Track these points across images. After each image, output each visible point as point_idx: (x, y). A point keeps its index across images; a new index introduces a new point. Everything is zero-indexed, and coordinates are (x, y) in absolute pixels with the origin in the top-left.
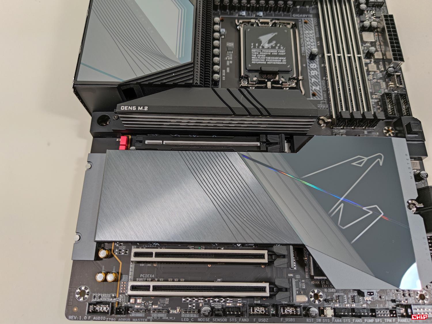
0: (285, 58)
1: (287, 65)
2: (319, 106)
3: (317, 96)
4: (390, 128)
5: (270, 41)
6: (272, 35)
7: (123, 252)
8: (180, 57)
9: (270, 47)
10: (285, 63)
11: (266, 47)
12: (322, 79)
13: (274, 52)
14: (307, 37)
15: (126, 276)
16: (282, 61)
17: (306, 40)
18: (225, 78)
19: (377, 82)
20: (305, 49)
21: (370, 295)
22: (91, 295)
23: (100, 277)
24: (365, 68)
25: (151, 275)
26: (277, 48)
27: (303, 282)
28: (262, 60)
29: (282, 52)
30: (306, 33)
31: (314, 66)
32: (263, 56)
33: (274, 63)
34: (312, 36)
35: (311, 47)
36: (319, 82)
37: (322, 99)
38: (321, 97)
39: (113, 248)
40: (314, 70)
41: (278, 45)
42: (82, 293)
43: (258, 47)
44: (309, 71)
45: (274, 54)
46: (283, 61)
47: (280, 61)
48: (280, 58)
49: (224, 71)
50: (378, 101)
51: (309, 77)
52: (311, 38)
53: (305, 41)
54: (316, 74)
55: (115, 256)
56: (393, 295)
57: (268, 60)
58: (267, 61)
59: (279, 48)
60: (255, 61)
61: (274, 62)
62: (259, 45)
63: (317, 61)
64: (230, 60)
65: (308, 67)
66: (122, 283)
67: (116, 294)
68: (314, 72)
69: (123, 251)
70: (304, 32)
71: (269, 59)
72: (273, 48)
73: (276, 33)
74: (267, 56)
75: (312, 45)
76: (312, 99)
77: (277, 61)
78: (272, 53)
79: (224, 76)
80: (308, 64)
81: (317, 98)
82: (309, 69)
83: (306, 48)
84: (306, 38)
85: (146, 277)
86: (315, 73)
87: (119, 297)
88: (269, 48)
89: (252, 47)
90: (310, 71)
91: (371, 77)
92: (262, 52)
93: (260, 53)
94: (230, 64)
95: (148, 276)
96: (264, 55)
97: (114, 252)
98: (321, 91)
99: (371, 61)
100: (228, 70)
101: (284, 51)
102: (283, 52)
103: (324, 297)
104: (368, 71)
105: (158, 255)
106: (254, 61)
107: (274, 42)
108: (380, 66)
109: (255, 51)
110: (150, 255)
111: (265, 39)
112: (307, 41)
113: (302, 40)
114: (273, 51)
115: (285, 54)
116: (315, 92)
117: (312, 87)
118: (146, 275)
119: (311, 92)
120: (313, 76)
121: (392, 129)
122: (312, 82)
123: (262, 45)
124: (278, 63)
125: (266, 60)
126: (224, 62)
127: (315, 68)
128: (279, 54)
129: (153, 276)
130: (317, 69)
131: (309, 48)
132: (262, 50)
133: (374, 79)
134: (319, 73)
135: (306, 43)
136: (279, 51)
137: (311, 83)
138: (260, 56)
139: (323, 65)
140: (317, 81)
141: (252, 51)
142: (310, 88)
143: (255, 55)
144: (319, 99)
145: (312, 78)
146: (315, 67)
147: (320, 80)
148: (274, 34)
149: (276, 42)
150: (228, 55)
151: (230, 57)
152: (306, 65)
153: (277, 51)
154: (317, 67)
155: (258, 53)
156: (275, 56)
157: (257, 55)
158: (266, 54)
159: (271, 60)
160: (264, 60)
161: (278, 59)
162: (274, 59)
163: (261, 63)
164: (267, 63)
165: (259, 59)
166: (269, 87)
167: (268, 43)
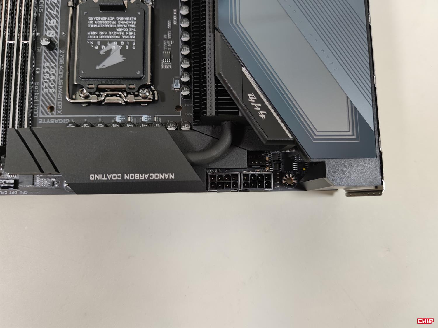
0: (89, 26)
1: (88, 16)
5: (108, 53)
6: (104, 66)
9: (109, 44)
10: (90, 18)
11: (115, 43)
12: (42, 14)
13: (104, 36)
14: (53, 83)
16: (94, 21)
17: (55, 77)
18: (173, 11)
20: (59, 60)
26: (99, 43)
28: (122, 22)
29: (92, 36)
30: (53, 89)
31: (49, 34)
32: (120, 30)
33: (105, 18)
34: (45, 84)
35: (50, 64)
40: (52, 27)
41: (96, 48)
43: (125, 42)
45: (103, 33)
46: (92, 22)
47: (96, 22)
48: (96, 26)
49: (175, 23)
51: (59, 15)
52: (47, 81)
53: (56, 75)
54: (48, 20)
57: (113, 22)
58: (115, 20)
59: (95, 42)
60: (131, 20)
61: (105, 20)
62: (124, 47)
64: (167, 40)
65: (58, 32)
68: (52, 25)
70: (56, 91)
71: (111, 24)
72: (105, 43)
73: (97, 68)
74: (114, 30)
75: (48, 67)
77: (101, 22)
78: (108, 34)
79: (175, 15)
80: (58, 37)
82: (57, 28)
83: (57, 64)
84: (54, 81)
86: (50, 23)
88: (111, 42)
89: (134, 43)
90: (57, 25)
92: (121, 36)
93: (123, 33)
94: (167, 34)
96: (119, 31)
100: (169, 23)
102: (91, 37)
106: (133, 20)
107: (102, 52)
109: (131, 37)
111: (116, 58)
112: (53, 74)
113: (61, 77)
114: (105, 37)
115: (89, 34)
120: (54, 18)
122: (56, 9)
123: (121, 47)
124: (99, 18)
125: (115, 22)
126: (175, 37)
127: (49, 29)
128: (97, 33)
130: (47, 29)
131: (53, 62)
132: (121, 38)
134: (45, 22)
135: (56, 71)
136: (97, 37)
137: (58, 7)
138: (124, 30)
139: (38, 34)
140: (49, 10)
141: (134, 37)
145: (56, 15)
146: (48, 31)
147: (46, 12)
148: (101, 66)
149: (100, 53)
150: (169, 47)
151: (167, 44)
152: (61, 35)
153: (99, 38)
154: (46, 31)
155: (127, 33)
156: (103, 29)
157: (129, 31)
158: (115, 33)
159: (109, 22)
160: (119, 22)
161: (100, 24)
162: (104, 24)
163: (123, 18)
164: (115, 18)
165: (126, 24)
167: (111, 50)
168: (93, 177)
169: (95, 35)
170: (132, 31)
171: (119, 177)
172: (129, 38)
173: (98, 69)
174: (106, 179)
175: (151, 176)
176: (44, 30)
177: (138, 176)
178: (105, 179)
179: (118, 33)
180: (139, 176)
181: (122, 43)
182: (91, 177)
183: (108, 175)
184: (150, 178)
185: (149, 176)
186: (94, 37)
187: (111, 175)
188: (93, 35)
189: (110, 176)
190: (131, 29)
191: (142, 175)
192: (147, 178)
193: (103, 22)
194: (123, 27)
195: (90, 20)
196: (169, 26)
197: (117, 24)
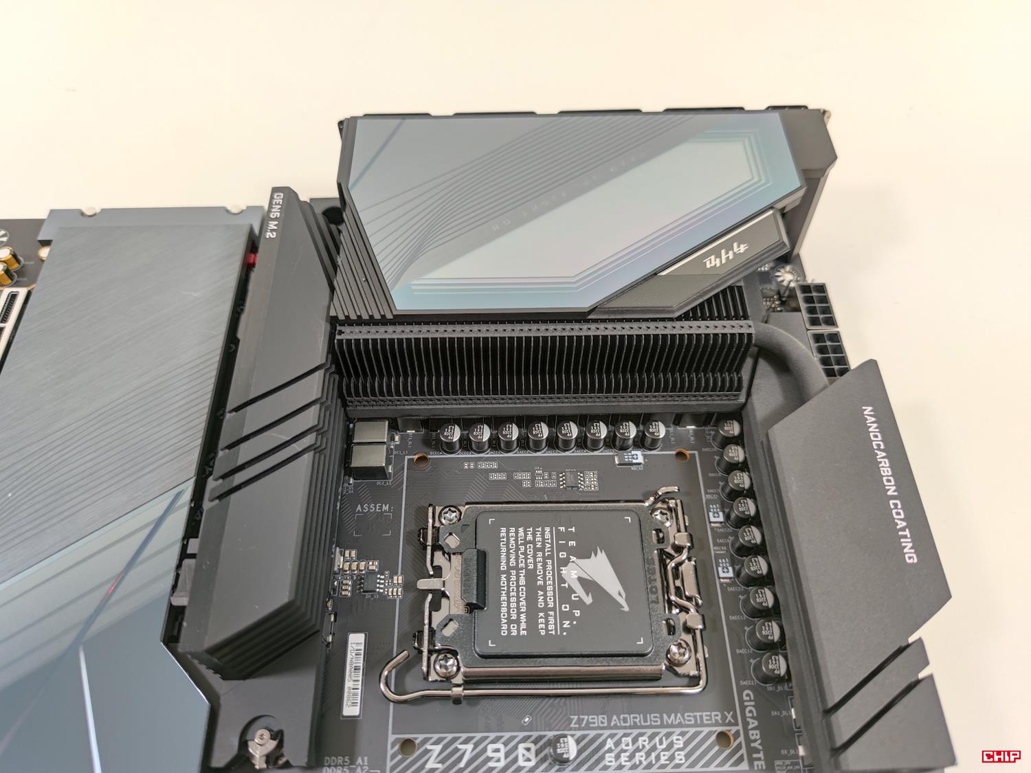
0: (523, 633)
1: (498, 638)
3: (400, 756)
5: (587, 584)
6: (620, 593)
9: (566, 585)
10: (504, 633)
11: (564, 571)
13: (548, 599)
14: (657, 739)
16: (510, 622)
17: (642, 735)
18: (470, 470)
20: (597, 728)
26: (566, 608)
28: (513, 557)
29: (549, 625)
30: (674, 737)
31: (528, 759)
32: (531, 561)
33: (504, 597)
34: (663, 760)
35: (610, 750)
40: (508, 755)
43: (562, 548)
44: (507, 735)
45: (541, 599)
46: (514, 627)
47: (514, 617)
48: (523, 617)
49: (495, 465)
51: (478, 735)
52: (653, 755)
53: (635, 732)
54: (491, 764)
57: (513, 578)
58: (509, 574)
59: (564, 616)
60: (508, 538)
61: (509, 597)
62: (571, 551)
64: (533, 479)
65: (521, 734)
68: (502, 755)
70: (678, 731)
71: (517, 581)
72: (565, 594)
73: (626, 608)
74: (531, 575)
76: (391, 738)
77: (513, 605)
78: (544, 588)
79: (476, 465)
80: (535, 734)
81: (393, 757)
82: (512, 738)
83: (606, 733)
84: (651, 738)
86: (499, 760)
88: (562, 580)
89: (562, 529)
90: (503, 740)
92: (544, 558)
93: (540, 554)
94: (520, 482)
96: (535, 564)
101: (553, 632)
102: (551, 627)
106: (508, 532)
107: (588, 600)
109: (548, 535)
111: (599, 568)
112: (635, 741)
113: (639, 719)
114: (550, 594)
115: (543, 633)
116: (418, 753)
117: (438, 742)
119: (418, 737)
120: (485, 750)
122: (460, 746)
123: (573, 558)
124: (504, 610)
125: (513, 572)
127: (515, 760)
128: (541, 614)
130: (515, 766)
131: (604, 743)
132: (551, 557)
135: (625, 735)
136: (551, 613)
137: (455, 740)
138: (530, 552)
140: (462, 764)
141: (547, 529)
142: (436, 736)
144: (390, 764)
145: (476, 746)
146: (521, 763)
148: (622, 601)
149: (591, 604)
150: (550, 475)
151: (543, 481)
152: (528, 728)
153: (554, 609)
154: (520, 768)
155: (539, 545)
156: (531, 599)
157: (534, 542)
158: (540, 572)
159: (513, 587)
160: (513, 562)
161: (518, 608)
162: (518, 597)
163: (503, 556)
164: (504, 572)
165: (517, 549)
166: (423, 584)
167: (580, 579)
168: (911, 557)
169: (547, 616)
170: (534, 535)
171: (896, 505)
172: (550, 541)
173: (628, 606)
174: (907, 530)
175: (879, 445)
177: (885, 469)
178: (907, 533)
179: (539, 565)
180: (883, 467)
181: (563, 555)
182: (911, 561)
183: (898, 527)
184: (882, 447)
185: (879, 449)
186: (551, 620)
187: (896, 521)
188: (547, 623)
189: (899, 522)
190: (530, 537)
191: (881, 462)
192: (884, 454)
193: (513, 600)
194: (525, 554)
195: (509, 629)
196: (502, 477)
197: (517, 568)
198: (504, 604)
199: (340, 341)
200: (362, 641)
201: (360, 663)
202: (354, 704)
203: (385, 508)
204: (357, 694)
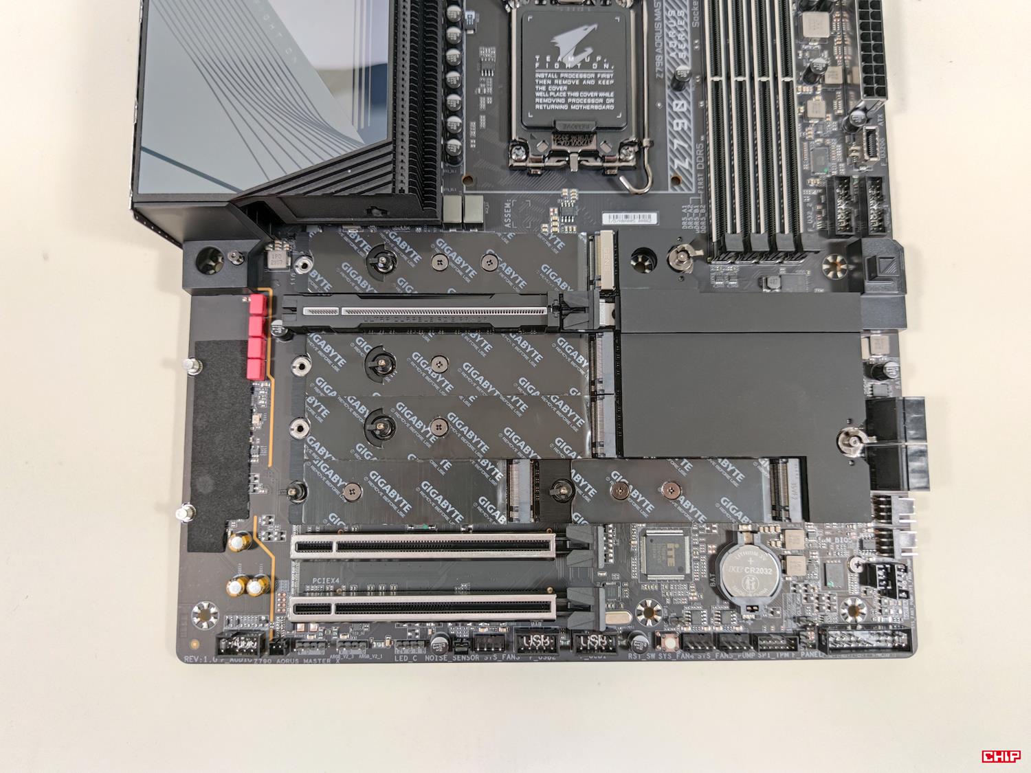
0: (612, 94)
1: (616, 112)
2: (685, 208)
3: (682, 185)
4: (839, 259)
5: (579, 49)
6: (585, 30)
7: (276, 536)
8: (362, 127)
9: (579, 65)
10: (612, 107)
11: (568, 65)
12: (697, 140)
13: (588, 76)
14: (670, 26)
15: (286, 581)
16: (604, 103)
17: (668, 35)
18: (476, 144)
19: (823, 145)
20: (664, 61)
21: (753, 611)
22: (222, 618)
23: (234, 588)
24: (798, 110)
25: (333, 580)
26: (595, 65)
27: (625, 587)
28: (558, 100)
29: (607, 77)
30: (669, 15)
31: (683, 105)
32: (561, 88)
33: (587, 107)
34: (682, 23)
35: (677, 55)
36: (690, 147)
37: (693, 191)
38: (690, 187)
39: (255, 530)
40: (680, 118)
41: (599, 58)
42: (205, 615)
43: (551, 66)
44: (668, 118)
45: (589, 82)
46: (608, 101)
47: (601, 100)
48: (601, 94)
49: (473, 124)
50: (819, 194)
51: (669, 136)
52: (680, 29)
53: (666, 39)
54: (686, 128)
55: (262, 545)
56: (798, 608)
57: (574, 100)
58: (571, 103)
59: (600, 66)
60: (543, 103)
61: (587, 104)
62: (554, 60)
63: (689, 94)
64: (486, 95)
65: (668, 109)
66: (279, 595)
67: (269, 614)
68: (680, 122)
69: (276, 533)
70: (665, 13)
71: (576, 98)
73: (595, 26)
74: (572, 88)
75: (681, 51)
76: (670, 191)
77: (593, 101)
78: (581, 80)
79: (473, 138)
80: (668, 100)
81: (682, 189)
82: (670, 114)
83: (666, 56)
84: (669, 29)
85: (324, 583)
86: (683, 123)
87: (275, 620)
88: (576, 67)
89: (537, 65)
90: (671, 121)
91: (810, 132)
92: (559, 78)
93: (556, 82)
94: (487, 105)
95: (327, 580)
96: (563, 85)
97: (257, 536)
98: (693, 172)
99: (815, 89)
100: (483, 124)
101: (612, 75)
102: (608, 76)
103: (665, 613)
104: (804, 117)
105: (343, 547)
106: (540, 103)
107: (589, 50)
108: (835, 102)
109: (542, 76)
110: (327, 547)
111: (567, 42)
112: (671, 39)
113: (658, 35)
114: (585, 76)
115: (612, 82)
116: (679, 174)
117: (673, 162)
118: (324, 579)
119: (670, 174)
120: (677, 132)
121: (842, 262)
122: (675, 148)
123: (559, 59)
124: (596, 107)
125: (569, 100)
126: (473, 100)
127: (683, 113)
128: (599, 82)
129: (338, 581)
130: (687, 113)
131: (672, 58)
132: (559, 74)
133: (817, 136)
134: (692, 127)
135: (668, 44)
136: (599, 76)
137: (671, 151)
138: (555, 88)
139: (702, 104)
140: (686, 146)
141: (537, 75)
142: (669, 163)
143: (544, 88)
144: (686, 191)
145: (675, 137)
146: (684, 109)
147: (692, 144)
148: (590, 28)
150: (483, 82)
151: (487, 87)
152: (664, 104)
154: (688, 110)
155: (549, 82)
156: (589, 88)
157: (547, 86)
158: (569, 82)
159: (580, 101)
160: (563, 101)
161: (595, 97)
162: (587, 97)
163: (557, 107)
164: (569, 107)
165: (552, 97)
166: (574, 168)
167: (575, 54)
169: (601, 79)
170: (541, 85)
172: (546, 74)
173: (593, 25)
176: (691, 112)
179: (565, 82)
181: (557, 65)
186: (603, 76)
188: (606, 79)
193: (589, 101)
194: (556, 92)
195: (611, 104)
196: (483, 119)
197: (567, 98)
198: (592, 107)
199: (410, 190)
200: (608, 214)
201: (622, 215)
202: (650, 217)
203: (508, 205)
204: (643, 216)
